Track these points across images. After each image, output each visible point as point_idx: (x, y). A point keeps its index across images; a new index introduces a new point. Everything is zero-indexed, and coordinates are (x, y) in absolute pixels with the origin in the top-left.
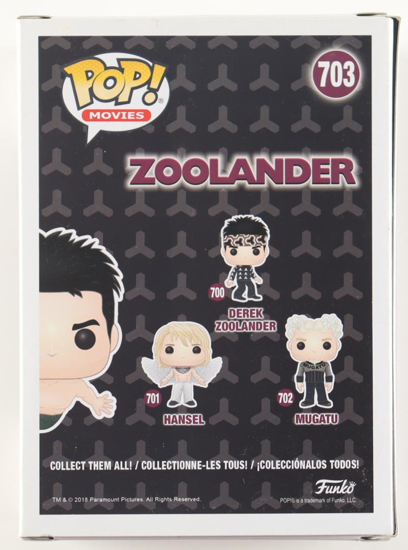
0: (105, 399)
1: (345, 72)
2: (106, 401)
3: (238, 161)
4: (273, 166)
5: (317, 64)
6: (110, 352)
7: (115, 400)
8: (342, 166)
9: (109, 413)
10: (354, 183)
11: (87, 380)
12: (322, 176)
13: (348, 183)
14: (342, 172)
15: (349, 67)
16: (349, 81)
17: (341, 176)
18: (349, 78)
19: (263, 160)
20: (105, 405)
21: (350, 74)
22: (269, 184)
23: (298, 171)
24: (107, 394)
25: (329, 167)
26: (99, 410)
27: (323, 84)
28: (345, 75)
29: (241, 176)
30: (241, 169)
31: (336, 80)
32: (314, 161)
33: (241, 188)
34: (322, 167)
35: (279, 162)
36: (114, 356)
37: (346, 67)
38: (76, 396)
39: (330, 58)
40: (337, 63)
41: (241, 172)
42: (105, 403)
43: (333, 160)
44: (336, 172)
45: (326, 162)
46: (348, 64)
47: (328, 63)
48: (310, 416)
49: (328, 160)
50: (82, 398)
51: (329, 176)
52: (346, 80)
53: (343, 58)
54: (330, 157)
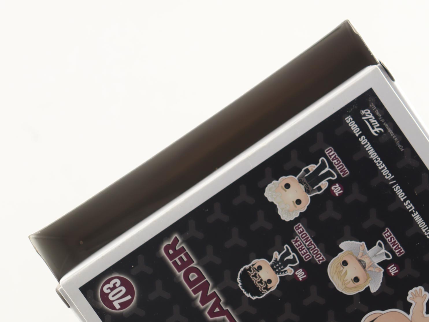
0: (413, 298)
1: (112, 289)
2: (414, 297)
3: (211, 317)
4: (200, 293)
5: (119, 309)
6: (383, 314)
7: (410, 292)
8: (171, 252)
9: (420, 290)
10: (176, 237)
11: (409, 317)
12: (185, 259)
13: (179, 241)
14: (174, 249)
15: (107, 289)
16: (116, 283)
17: (177, 248)
18: (114, 285)
19: (201, 302)
20: (417, 295)
21: (111, 285)
22: (212, 288)
23: (193, 276)
24: (409, 299)
25: (177, 259)
26: (423, 297)
27: (129, 297)
28: (114, 287)
29: (219, 309)
30: (216, 311)
31: (121, 291)
32: (179, 271)
33: (227, 303)
34: (180, 263)
35: (195, 292)
36: (383, 310)
37: (109, 291)
38: (424, 317)
39: (110, 304)
40: (110, 297)
41: (217, 310)
42: (416, 297)
43: (171, 260)
44: (177, 253)
45: (175, 263)
46: (106, 290)
47: (114, 303)
48: (338, 167)
49: (173, 263)
50: (422, 312)
51: (182, 255)
52: (117, 285)
53: (105, 296)
54: (170, 262)
